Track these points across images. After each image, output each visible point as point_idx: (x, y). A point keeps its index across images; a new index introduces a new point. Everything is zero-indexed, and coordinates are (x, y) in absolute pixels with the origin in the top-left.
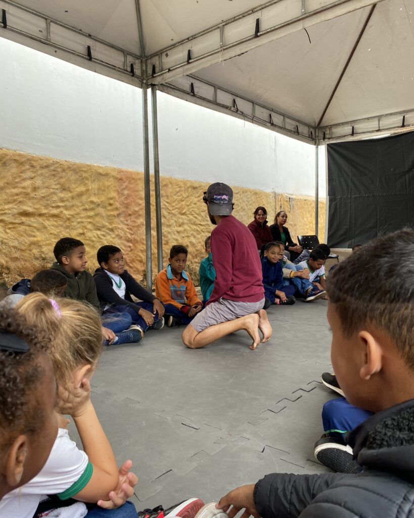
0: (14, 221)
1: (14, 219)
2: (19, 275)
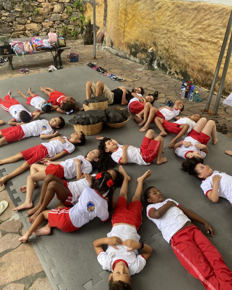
1: (196, 42)
2: (192, 70)
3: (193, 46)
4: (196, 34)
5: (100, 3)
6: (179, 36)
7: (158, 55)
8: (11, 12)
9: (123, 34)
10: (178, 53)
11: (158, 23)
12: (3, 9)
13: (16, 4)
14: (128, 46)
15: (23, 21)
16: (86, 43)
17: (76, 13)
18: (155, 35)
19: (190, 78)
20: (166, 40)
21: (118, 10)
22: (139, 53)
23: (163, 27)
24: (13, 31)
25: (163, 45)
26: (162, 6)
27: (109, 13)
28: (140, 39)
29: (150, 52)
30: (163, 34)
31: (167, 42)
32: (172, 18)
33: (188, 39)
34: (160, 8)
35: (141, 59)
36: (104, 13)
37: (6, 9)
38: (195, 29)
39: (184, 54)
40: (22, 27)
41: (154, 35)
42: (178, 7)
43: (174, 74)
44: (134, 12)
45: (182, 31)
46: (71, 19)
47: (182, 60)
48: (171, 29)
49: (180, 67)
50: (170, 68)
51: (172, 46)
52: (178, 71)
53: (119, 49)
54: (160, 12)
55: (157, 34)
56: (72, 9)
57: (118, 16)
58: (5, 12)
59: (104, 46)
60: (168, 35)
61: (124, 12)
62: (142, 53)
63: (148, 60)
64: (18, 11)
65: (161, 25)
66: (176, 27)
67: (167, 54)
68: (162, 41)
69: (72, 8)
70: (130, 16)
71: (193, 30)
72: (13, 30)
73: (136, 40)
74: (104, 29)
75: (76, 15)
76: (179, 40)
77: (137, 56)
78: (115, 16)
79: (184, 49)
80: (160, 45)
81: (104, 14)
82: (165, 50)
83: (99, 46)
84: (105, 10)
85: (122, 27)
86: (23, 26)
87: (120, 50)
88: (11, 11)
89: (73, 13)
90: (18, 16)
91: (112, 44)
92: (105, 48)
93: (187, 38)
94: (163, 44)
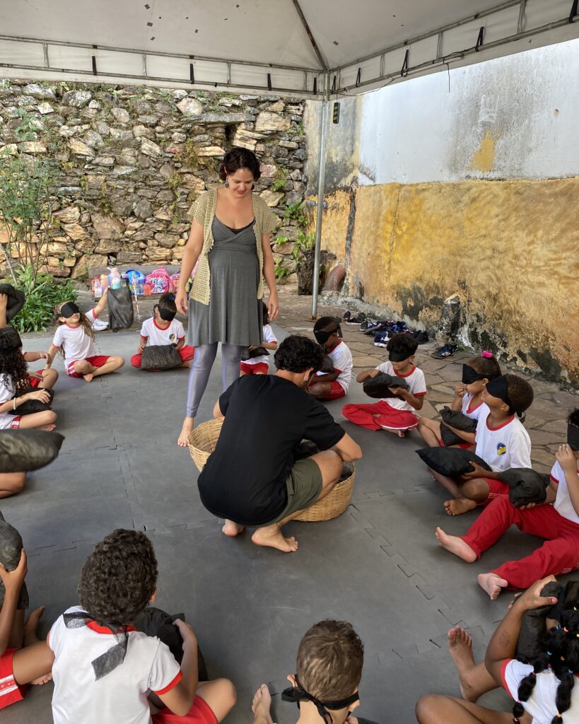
0: (569, 275)
1: (570, 272)
2: (565, 347)
3: (563, 284)
4: (568, 254)
5: (341, 205)
6: (525, 262)
7: (472, 311)
8: (147, 222)
9: (387, 267)
10: (522, 304)
11: (471, 235)
12: (133, 214)
13: (160, 206)
14: (397, 293)
15: (169, 240)
16: (303, 290)
17: (290, 229)
18: (464, 262)
19: (560, 370)
20: (490, 273)
21: (379, 214)
22: (424, 310)
23: (483, 242)
24: (145, 260)
25: (483, 287)
26: (479, 195)
27: (358, 224)
28: (427, 276)
29: (449, 303)
30: (483, 259)
31: (493, 277)
32: (504, 220)
33: (546, 268)
34: (474, 200)
35: (428, 322)
36: (347, 224)
37: (137, 214)
38: (564, 241)
39: (540, 305)
40: (167, 252)
41: (462, 263)
42: (518, 193)
43: (515, 359)
44: (414, 215)
45: (531, 247)
46: (275, 240)
47: (536, 321)
48: (502, 246)
49: (529, 341)
50: (505, 345)
51: (507, 288)
52: (526, 351)
53: (378, 301)
54: (475, 209)
55: (469, 260)
56: (280, 219)
57: (378, 228)
58: (135, 222)
59: (343, 296)
60: (497, 262)
61: (390, 218)
62: (431, 309)
63: (446, 323)
64: (160, 221)
65: (476, 238)
66: (517, 239)
67: (495, 307)
68: (482, 277)
69: (280, 217)
70: (404, 226)
71: (559, 243)
72: (144, 257)
73: (417, 279)
74: (346, 260)
75: (288, 233)
76: (523, 270)
77: (420, 315)
78: (372, 229)
79: (537, 294)
80: (475, 287)
81: (348, 227)
82: (490, 296)
83: (331, 296)
84: (350, 218)
85: (385, 251)
86: (168, 250)
87: (380, 304)
88: (147, 220)
89: (283, 228)
90: (160, 229)
91: (362, 291)
92: (346, 302)
93: (546, 265)
94: (484, 283)
